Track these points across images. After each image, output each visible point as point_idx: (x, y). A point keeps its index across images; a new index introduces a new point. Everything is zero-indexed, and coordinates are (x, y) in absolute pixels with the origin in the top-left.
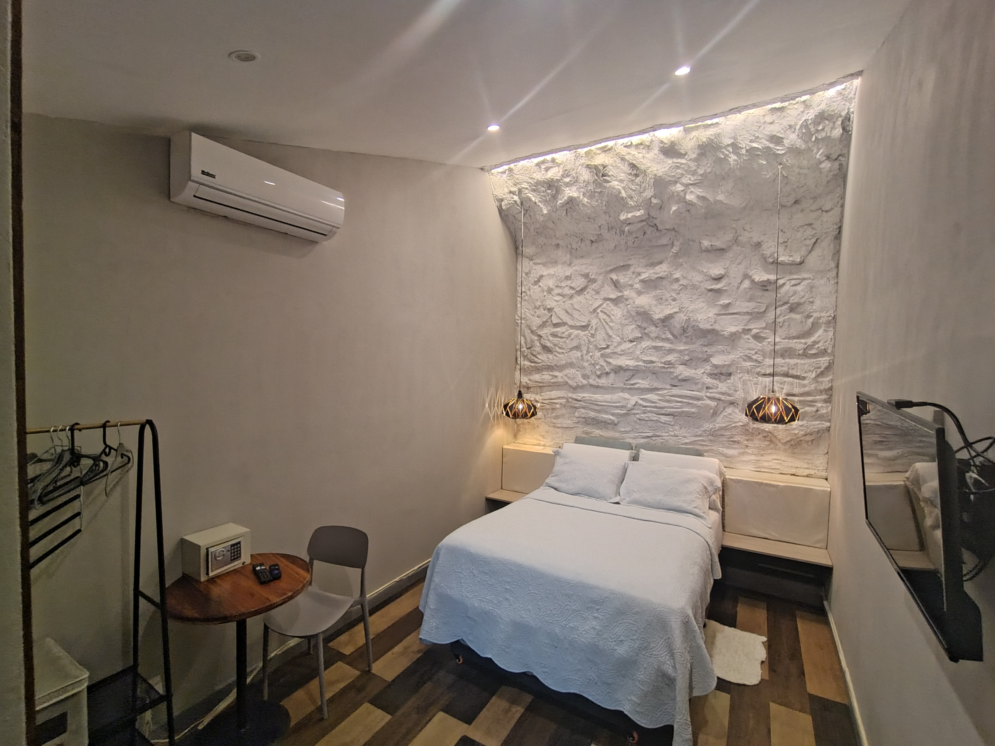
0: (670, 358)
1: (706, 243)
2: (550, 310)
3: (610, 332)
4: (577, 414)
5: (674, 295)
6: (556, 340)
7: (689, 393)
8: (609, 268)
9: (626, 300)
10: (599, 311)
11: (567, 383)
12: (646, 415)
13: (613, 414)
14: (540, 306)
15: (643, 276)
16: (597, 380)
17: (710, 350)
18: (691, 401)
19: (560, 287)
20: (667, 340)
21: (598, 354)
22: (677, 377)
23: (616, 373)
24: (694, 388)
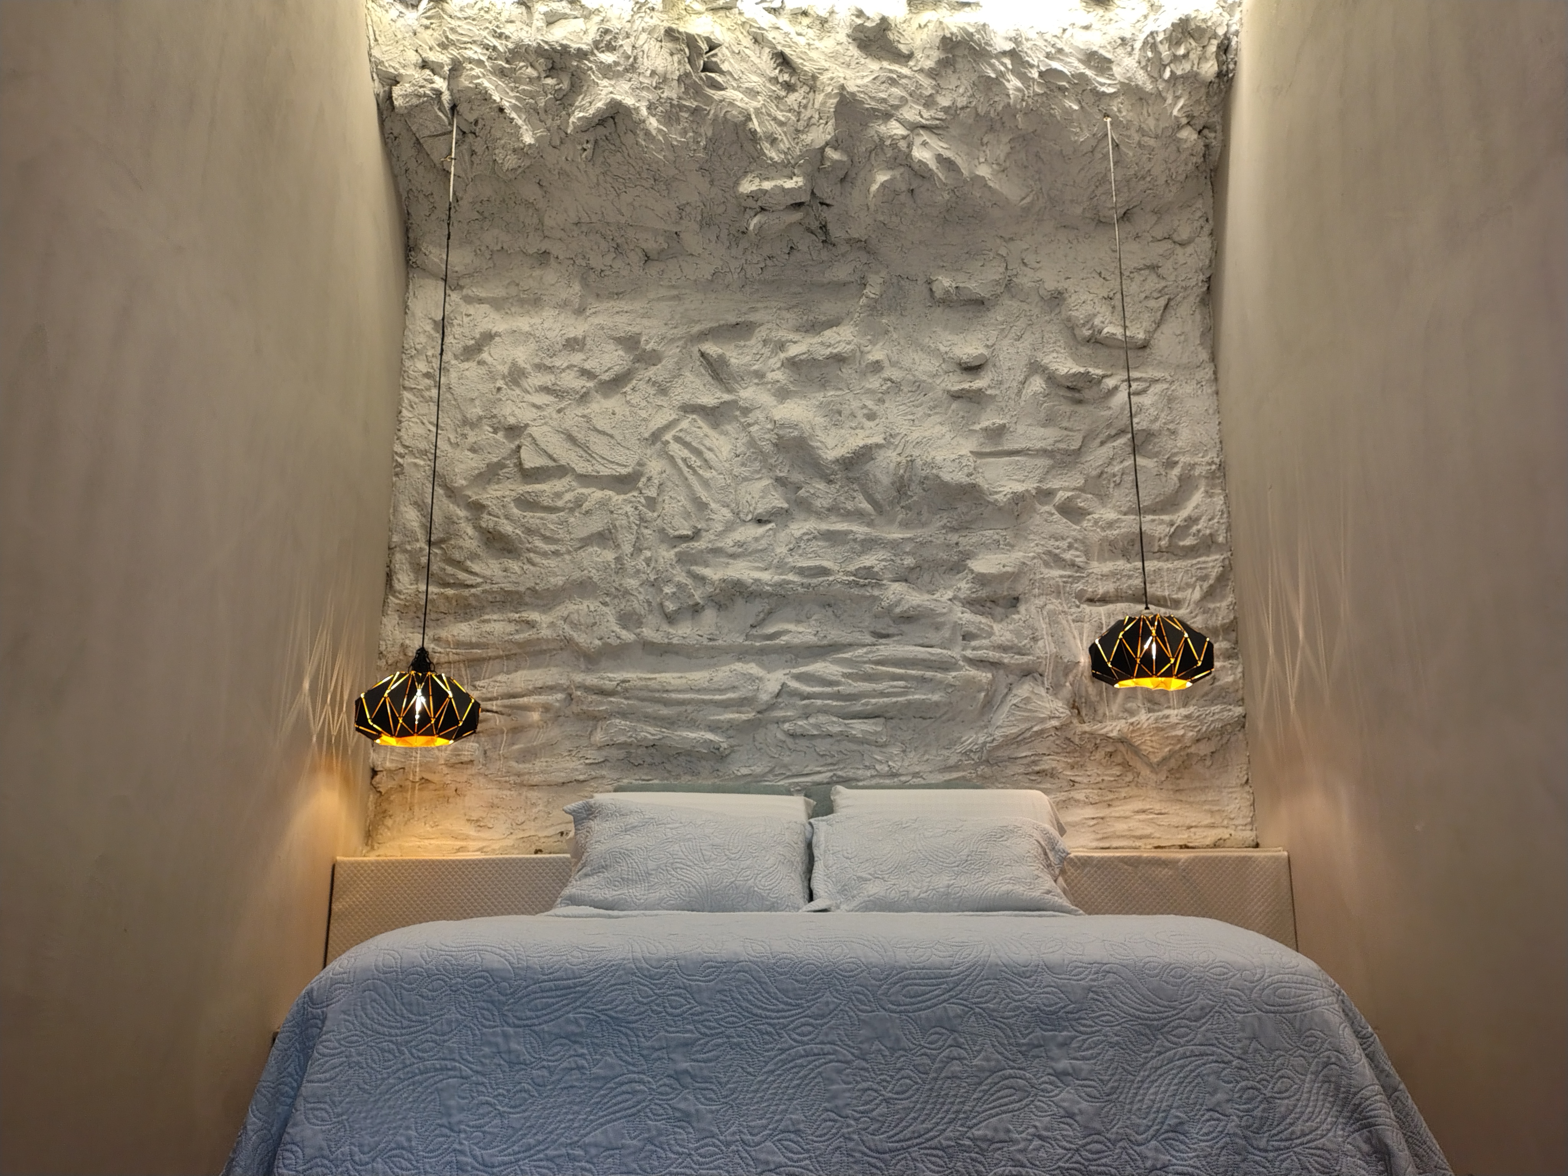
0: (869, 560)
1: (945, 282)
2: (514, 431)
3: (704, 495)
4: (599, 737)
5: (870, 404)
6: (533, 518)
7: (921, 652)
8: (696, 329)
9: (746, 411)
10: (668, 437)
11: (568, 642)
12: (812, 720)
13: (713, 727)
14: (480, 418)
15: (793, 351)
16: (665, 627)
17: (967, 541)
18: (929, 674)
19: (550, 369)
20: (858, 515)
21: (667, 554)
22: (889, 610)
23: (720, 607)
24: (934, 637)
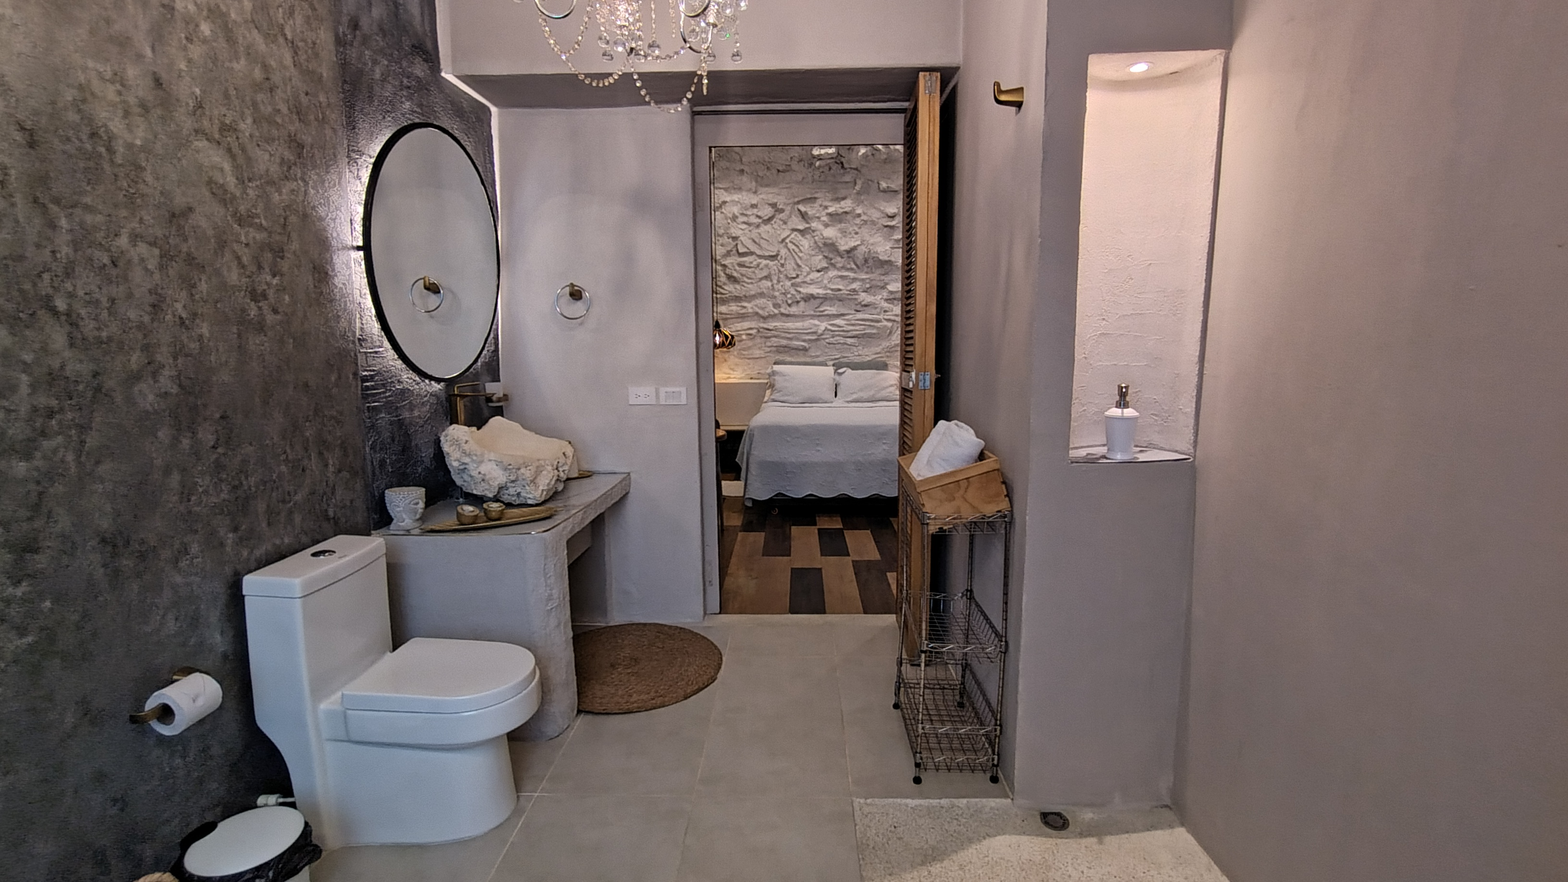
0: (855, 286)
1: (884, 185)
2: (735, 238)
3: (799, 262)
4: (769, 344)
5: (856, 229)
6: (743, 270)
7: (870, 317)
8: (796, 200)
9: (813, 231)
10: (787, 241)
11: (757, 313)
12: (835, 339)
13: (804, 341)
14: (723, 234)
15: (830, 210)
16: (788, 308)
17: (886, 279)
18: (872, 324)
19: (746, 215)
20: (851, 269)
21: (788, 283)
22: (860, 303)
23: (805, 301)
24: (874, 311)
